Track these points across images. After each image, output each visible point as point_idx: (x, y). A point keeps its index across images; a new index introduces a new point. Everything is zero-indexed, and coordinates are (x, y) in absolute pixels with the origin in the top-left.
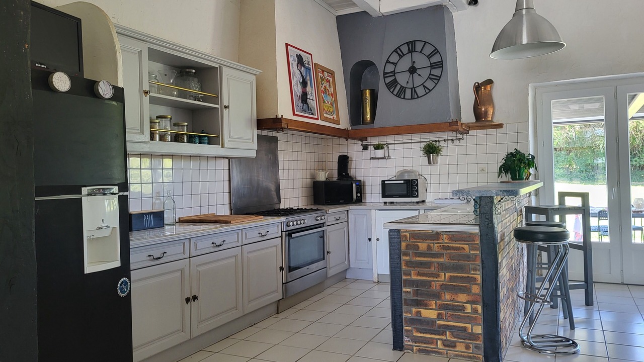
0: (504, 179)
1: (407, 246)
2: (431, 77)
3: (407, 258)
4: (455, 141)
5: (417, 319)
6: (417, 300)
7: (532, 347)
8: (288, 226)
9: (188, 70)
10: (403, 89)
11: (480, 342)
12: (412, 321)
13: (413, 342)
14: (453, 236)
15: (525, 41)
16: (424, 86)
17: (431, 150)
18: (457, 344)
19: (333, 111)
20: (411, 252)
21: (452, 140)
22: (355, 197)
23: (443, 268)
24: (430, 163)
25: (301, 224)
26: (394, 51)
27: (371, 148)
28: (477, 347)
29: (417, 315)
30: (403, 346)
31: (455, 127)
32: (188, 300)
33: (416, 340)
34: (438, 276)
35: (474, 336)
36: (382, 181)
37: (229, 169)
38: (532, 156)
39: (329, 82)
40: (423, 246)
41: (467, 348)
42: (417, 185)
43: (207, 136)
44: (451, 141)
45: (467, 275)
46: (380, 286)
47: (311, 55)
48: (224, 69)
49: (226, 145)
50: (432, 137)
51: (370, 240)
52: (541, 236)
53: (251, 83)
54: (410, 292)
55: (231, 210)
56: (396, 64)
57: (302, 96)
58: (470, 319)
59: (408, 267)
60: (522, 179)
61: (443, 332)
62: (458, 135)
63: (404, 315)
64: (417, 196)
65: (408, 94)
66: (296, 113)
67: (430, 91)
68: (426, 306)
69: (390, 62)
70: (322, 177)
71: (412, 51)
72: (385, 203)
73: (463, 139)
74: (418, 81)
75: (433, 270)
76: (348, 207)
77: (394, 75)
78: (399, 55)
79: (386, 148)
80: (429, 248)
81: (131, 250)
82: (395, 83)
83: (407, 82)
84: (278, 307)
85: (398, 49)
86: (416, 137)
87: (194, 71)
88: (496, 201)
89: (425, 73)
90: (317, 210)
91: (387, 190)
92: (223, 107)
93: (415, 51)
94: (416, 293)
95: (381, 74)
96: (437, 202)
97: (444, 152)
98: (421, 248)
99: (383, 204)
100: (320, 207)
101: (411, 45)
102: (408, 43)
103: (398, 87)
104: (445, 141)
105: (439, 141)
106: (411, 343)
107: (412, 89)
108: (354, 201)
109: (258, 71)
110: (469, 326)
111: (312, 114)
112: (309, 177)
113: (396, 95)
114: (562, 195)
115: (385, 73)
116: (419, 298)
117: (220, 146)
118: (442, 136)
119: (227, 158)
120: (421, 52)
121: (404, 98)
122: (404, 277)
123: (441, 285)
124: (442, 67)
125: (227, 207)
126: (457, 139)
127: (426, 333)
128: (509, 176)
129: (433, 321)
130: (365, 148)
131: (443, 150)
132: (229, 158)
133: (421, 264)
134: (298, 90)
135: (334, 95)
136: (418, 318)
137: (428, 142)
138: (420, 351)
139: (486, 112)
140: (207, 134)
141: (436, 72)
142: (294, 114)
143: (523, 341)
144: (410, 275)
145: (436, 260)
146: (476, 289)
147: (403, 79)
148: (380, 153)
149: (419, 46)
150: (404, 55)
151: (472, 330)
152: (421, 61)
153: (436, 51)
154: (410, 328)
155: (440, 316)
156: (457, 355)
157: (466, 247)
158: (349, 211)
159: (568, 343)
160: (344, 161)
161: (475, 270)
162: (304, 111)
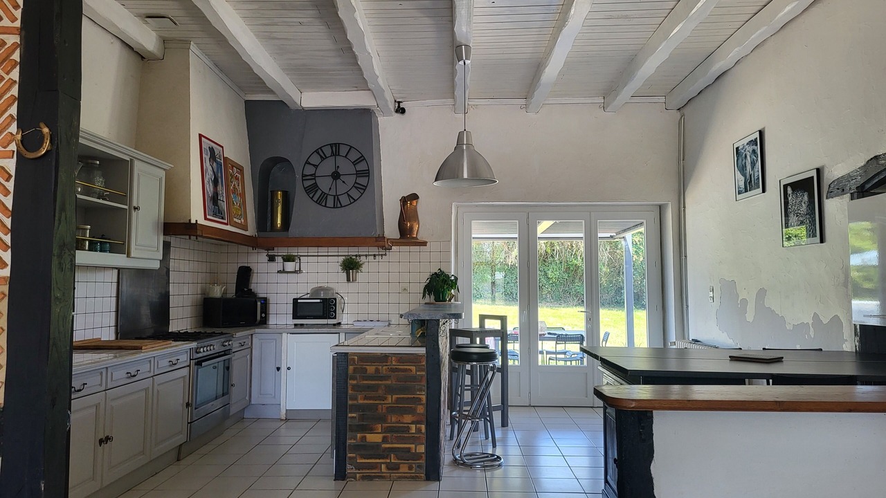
0: (427, 299)
1: (355, 370)
2: (356, 185)
3: (355, 382)
4: (377, 257)
5: (361, 445)
6: (363, 425)
7: (464, 464)
8: (197, 353)
9: (90, 161)
10: (324, 196)
11: (423, 462)
12: (356, 448)
13: (356, 469)
14: (401, 358)
15: (465, 176)
16: (349, 195)
17: (350, 266)
18: (401, 465)
19: (241, 215)
20: (358, 375)
21: (375, 256)
22: (259, 318)
23: (390, 390)
24: (348, 280)
25: (207, 350)
26: (316, 151)
27: (280, 259)
28: (419, 466)
29: (362, 441)
30: (346, 475)
31: (382, 243)
32: (101, 441)
33: (360, 467)
34: (386, 399)
35: (417, 456)
36: (294, 299)
37: (118, 282)
38: (455, 277)
39: (238, 179)
40: (371, 369)
41: (410, 468)
42: (335, 305)
43: (109, 243)
44: (373, 257)
45: (413, 396)
46: (289, 423)
47: (222, 147)
48: (136, 163)
49: (132, 255)
50: (352, 251)
51: (278, 369)
52: (475, 357)
53: (161, 179)
54: (355, 417)
55: (117, 333)
56: (317, 166)
57: (214, 197)
58: (414, 440)
59: (355, 391)
60: (445, 301)
61: (388, 455)
62: (381, 250)
63: (349, 442)
64: (335, 318)
65: (330, 202)
66: (208, 217)
67: (355, 201)
68: (371, 431)
69: (310, 164)
70: (217, 292)
71: (336, 154)
72: (295, 325)
73: (385, 255)
74: (342, 188)
75: (380, 392)
76: (254, 330)
77: (314, 179)
78: (321, 157)
79: (297, 261)
80: (377, 370)
81: (73, 377)
82: (315, 187)
83: (330, 189)
84: (179, 453)
85: (319, 150)
86: (333, 250)
87: (98, 162)
88: (441, 324)
89: (350, 180)
90: (222, 334)
91: (300, 310)
92: (133, 208)
93: (339, 155)
94: (362, 418)
95: (298, 176)
96: (356, 324)
97: (364, 268)
98: (368, 372)
99: (293, 327)
100: (225, 330)
101: (335, 148)
102: (331, 145)
103: (319, 193)
104: (366, 256)
105: (360, 256)
106: (354, 471)
107: (334, 196)
108: (257, 322)
109: (168, 166)
110: (413, 446)
111: (223, 218)
112: (199, 292)
113: (316, 202)
114: (483, 318)
115: (303, 176)
116: (364, 423)
117: (125, 255)
118: (363, 250)
119: (116, 268)
120: (346, 157)
121: (325, 206)
122: (350, 402)
123: (387, 408)
124: (369, 176)
125: (113, 329)
126: (379, 255)
127: (371, 458)
128: (432, 297)
129: (378, 445)
130: (272, 259)
131: (363, 266)
132: (119, 269)
133: (369, 387)
134: (210, 188)
135: (243, 195)
136: (362, 443)
137: (348, 256)
138: (364, 478)
139: (411, 228)
140: (109, 239)
141: (363, 181)
142: (206, 219)
143: (456, 459)
144: (356, 399)
145: (384, 382)
146: (421, 409)
147: (325, 184)
148: (290, 266)
149: (343, 150)
150: (327, 158)
151: (416, 450)
152: (345, 167)
153: (362, 158)
154: (354, 455)
155: (385, 440)
156: (400, 478)
157: (413, 368)
158: (254, 335)
159: (493, 458)
160: (245, 274)
161: (420, 390)
162: (215, 215)
